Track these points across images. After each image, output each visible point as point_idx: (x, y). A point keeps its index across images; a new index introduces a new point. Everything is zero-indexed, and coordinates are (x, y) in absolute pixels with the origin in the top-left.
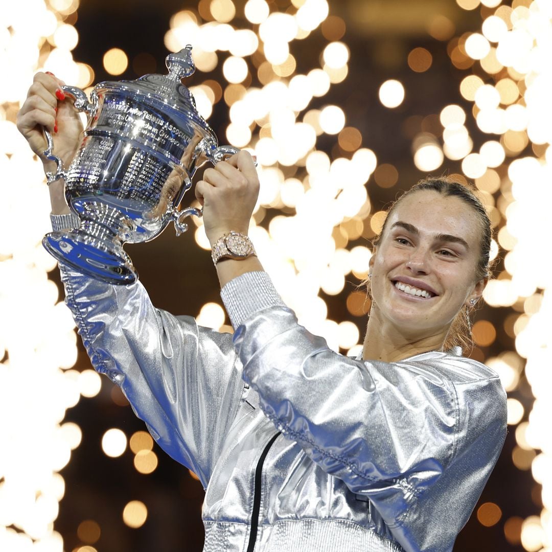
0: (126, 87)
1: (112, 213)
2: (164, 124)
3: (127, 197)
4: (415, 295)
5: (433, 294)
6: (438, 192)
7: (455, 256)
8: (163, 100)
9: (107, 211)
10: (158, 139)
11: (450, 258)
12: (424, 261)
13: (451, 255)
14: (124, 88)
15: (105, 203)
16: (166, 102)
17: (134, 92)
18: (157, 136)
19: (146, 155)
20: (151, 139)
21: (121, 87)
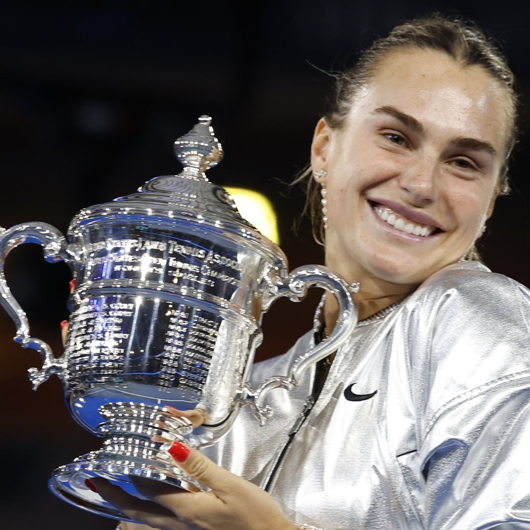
0: (127, 209)
1: (153, 414)
2: (206, 254)
3: (176, 384)
4: (412, 234)
5: (437, 231)
6: (451, 57)
7: (476, 170)
8: (196, 218)
9: (143, 413)
10: (202, 282)
11: (468, 173)
12: (433, 182)
13: (472, 167)
14: (125, 210)
15: (137, 401)
16: (201, 219)
17: (144, 214)
18: (199, 276)
19: (189, 311)
20: (190, 284)
21: (120, 210)
